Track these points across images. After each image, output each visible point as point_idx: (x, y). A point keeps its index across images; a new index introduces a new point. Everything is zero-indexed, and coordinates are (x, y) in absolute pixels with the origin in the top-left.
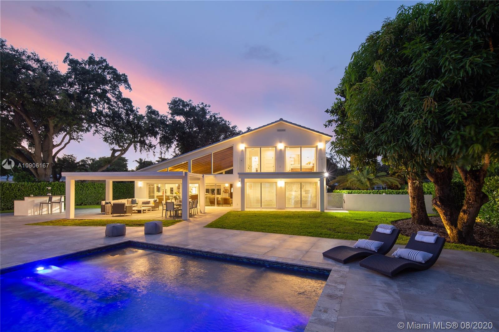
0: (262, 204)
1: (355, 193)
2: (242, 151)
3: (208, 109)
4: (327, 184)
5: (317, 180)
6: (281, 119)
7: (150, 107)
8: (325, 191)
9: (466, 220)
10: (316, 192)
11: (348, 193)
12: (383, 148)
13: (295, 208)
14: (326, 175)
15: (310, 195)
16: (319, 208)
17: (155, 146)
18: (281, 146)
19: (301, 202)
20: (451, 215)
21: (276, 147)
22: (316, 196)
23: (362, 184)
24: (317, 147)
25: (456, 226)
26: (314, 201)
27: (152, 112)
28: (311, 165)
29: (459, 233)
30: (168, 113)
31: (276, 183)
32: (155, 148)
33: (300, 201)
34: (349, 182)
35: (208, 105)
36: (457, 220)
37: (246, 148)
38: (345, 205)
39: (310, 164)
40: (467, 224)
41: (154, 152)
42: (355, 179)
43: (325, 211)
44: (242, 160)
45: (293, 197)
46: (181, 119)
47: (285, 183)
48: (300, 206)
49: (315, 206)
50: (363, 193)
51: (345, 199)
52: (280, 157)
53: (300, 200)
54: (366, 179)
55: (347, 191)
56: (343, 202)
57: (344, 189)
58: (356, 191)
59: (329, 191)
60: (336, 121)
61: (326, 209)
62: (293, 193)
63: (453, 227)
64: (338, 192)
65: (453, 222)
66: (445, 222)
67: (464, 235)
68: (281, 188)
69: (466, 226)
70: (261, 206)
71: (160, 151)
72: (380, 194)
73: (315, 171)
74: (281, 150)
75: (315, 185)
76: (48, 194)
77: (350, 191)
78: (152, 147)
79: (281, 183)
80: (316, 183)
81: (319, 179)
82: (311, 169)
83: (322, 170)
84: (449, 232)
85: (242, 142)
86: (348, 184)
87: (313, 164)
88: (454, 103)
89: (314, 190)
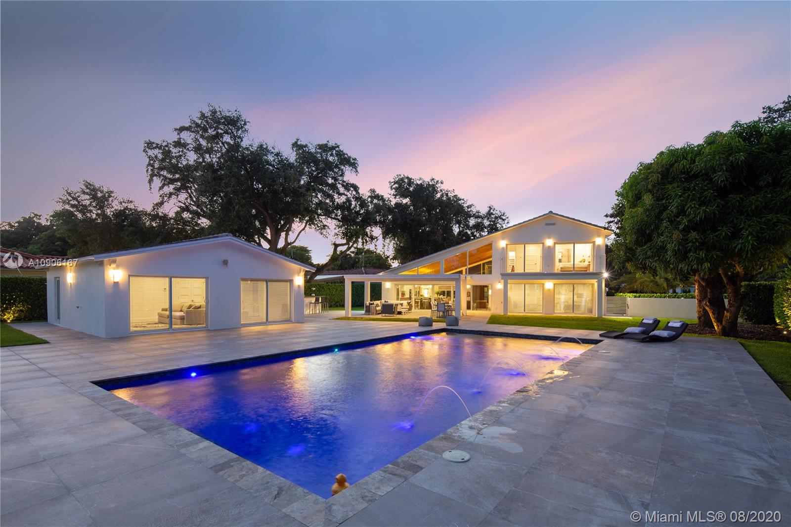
0: (526, 308)
1: (644, 297)
2: (503, 248)
3: (440, 187)
4: (606, 286)
5: (595, 282)
6: (551, 212)
7: (373, 191)
8: (604, 294)
9: (729, 318)
10: (592, 295)
11: (635, 297)
12: (649, 261)
13: (565, 313)
14: (606, 275)
15: (584, 300)
16: (595, 313)
17: (377, 238)
18: (549, 242)
19: (574, 307)
20: (719, 314)
21: (543, 244)
22: (592, 300)
23: (658, 285)
24: (594, 243)
25: (721, 323)
26: (590, 305)
27: (375, 196)
28: (586, 263)
29: (724, 329)
30: (390, 194)
31: (543, 284)
32: (377, 240)
33: (572, 306)
34: (637, 283)
35: (440, 182)
36: (722, 318)
37: (507, 245)
38: (629, 311)
39: (584, 262)
40: (730, 321)
41: (376, 246)
42: (648, 279)
43: (603, 317)
44: (504, 258)
45: (562, 300)
46: (406, 201)
47: (554, 284)
48: (572, 311)
49: (591, 311)
50: (655, 297)
51: (629, 304)
52: (548, 255)
53: (572, 304)
54: (662, 280)
55: (634, 294)
56: (627, 307)
57: (630, 292)
58: (646, 295)
59: (609, 294)
60: (617, 223)
61: (605, 315)
62: (564, 296)
63: (719, 324)
64: (620, 296)
65: (719, 320)
66: (713, 320)
67: (727, 330)
68: (549, 290)
69: (729, 322)
70: (525, 311)
71: (383, 244)
72: (678, 298)
73: (591, 270)
74: (549, 247)
75: (591, 286)
76: (312, 295)
77: (638, 295)
78: (374, 239)
79: (549, 284)
80: (593, 285)
81: (596, 280)
82: (586, 268)
83: (600, 270)
84: (716, 328)
85: (503, 239)
86: (636, 286)
87: (589, 262)
88: (693, 235)
89: (590, 293)
